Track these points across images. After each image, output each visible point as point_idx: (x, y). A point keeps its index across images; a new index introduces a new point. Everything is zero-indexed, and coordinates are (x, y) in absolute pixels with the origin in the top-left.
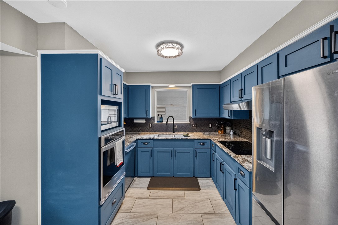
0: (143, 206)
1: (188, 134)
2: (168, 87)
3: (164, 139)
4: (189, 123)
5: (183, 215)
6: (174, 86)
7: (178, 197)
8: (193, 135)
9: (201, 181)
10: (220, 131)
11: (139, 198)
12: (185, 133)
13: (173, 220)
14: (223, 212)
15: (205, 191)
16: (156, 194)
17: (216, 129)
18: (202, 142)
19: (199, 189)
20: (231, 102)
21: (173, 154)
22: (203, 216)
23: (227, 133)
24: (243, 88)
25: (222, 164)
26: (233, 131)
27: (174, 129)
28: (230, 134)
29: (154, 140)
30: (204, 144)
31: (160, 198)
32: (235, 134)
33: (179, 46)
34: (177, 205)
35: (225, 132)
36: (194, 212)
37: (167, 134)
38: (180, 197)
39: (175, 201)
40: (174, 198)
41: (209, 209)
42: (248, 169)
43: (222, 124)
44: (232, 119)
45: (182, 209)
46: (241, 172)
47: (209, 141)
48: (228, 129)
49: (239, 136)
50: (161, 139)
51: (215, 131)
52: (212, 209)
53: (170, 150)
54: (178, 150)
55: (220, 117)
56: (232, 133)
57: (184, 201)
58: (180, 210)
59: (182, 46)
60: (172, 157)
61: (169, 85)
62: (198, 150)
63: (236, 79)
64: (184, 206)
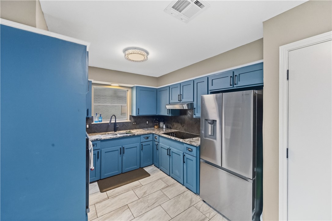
0: (108, 207)
1: (130, 131)
2: (110, 85)
3: (108, 138)
4: (130, 121)
5: (149, 197)
6: (118, 85)
7: (136, 187)
8: (136, 132)
9: (147, 169)
10: (156, 126)
11: (97, 203)
12: (127, 131)
13: (143, 203)
14: (173, 183)
15: (154, 175)
16: (113, 193)
17: (151, 124)
18: (147, 136)
19: (150, 175)
20: (169, 103)
21: (122, 151)
22: (163, 191)
23: (161, 127)
24: (182, 93)
25: (169, 150)
26: (165, 126)
27: (115, 127)
28: (163, 128)
29: (102, 141)
30: (148, 138)
31: (120, 193)
32: (167, 127)
33: (146, 54)
34: (139, 192)
35: (159, 127)
36: (155, 191)
37: (109, 134)
38: (138, 186)
39: (135, 190)
40: (133, 189)
41: (164, 185)
42: (197, 145)
43: (157, 120)
44: (170, 116)
45: (145, 193)
46: (189, 149)
47: (152, 134)
48: (161, 124)
49: (171, 128)
50: (109, 138)
51: (151, 127)
52: (165, 184)
53: (118, 148)
54: (126, 146)
55: (157, 115)
56: (164, 127)
57: (143, 187)
58: (144, 194)
59: (148, 53)
60: (120, 154)
61: (111, 84)
62: (144, 144)
63: (175, 86)
64: (146, 190)
